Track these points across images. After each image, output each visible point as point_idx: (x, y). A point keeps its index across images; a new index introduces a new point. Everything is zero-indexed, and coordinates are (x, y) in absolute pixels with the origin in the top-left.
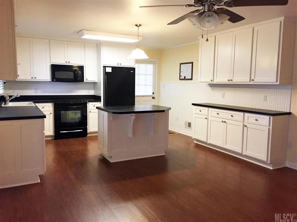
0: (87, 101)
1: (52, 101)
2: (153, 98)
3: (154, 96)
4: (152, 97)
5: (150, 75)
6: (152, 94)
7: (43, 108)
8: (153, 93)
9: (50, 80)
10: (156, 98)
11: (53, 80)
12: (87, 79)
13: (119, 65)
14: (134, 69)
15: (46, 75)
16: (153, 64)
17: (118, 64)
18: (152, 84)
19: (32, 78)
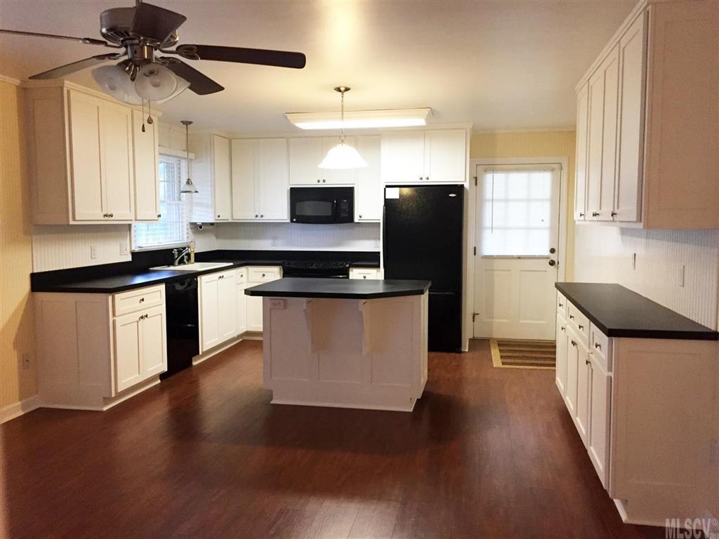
0: (347, 266)
1: (280, 262)
2: (552, 263)
3: (553, 257)
4: (549, 260)
5: (542, 200)
6: (546, 252)
7: (264, 275)
8: (552, 251)
9: (289, 221)
10: (562, 265)
11: (292, 221)
12: (361, 217)
13: (424, 180)
14: (459, 189)
15: (280, 210)
16: (553, 170)
17: (421, 179)
18: (547, 223)
19: (257, 216)
